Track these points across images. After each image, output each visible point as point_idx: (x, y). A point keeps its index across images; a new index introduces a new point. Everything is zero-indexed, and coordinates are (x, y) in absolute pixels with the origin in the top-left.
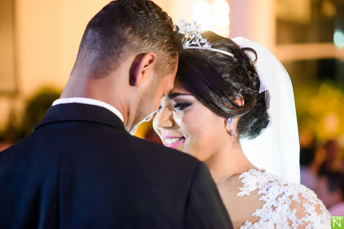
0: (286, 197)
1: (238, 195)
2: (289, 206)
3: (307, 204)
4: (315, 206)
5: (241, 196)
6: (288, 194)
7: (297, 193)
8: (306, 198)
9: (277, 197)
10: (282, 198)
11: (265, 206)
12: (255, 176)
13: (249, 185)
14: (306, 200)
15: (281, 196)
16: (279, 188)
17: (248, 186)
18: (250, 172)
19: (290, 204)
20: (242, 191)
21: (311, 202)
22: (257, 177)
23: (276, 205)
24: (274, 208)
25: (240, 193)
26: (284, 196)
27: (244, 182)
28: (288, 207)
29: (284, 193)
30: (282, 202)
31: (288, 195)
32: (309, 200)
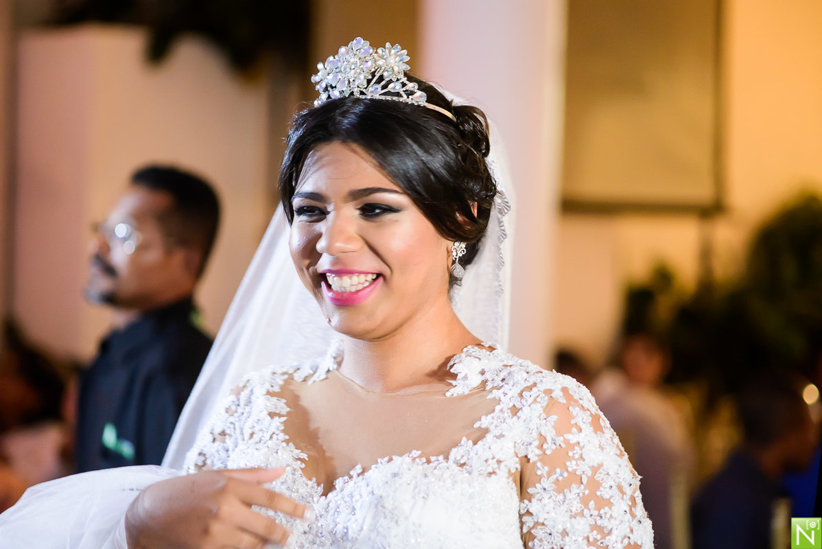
0: (539, 391)
1: (448, 394)
2: (542, 407)
3: (577, 409)
4: (591, 415)
5: (455, 395)
6: (542, 387)
7: (560, 387)
8: (576, 397)
9: (522, 392)
10: (531, 393)
11: (498, 408)
12: (476, 358)
13: (466, 375)
14: (576, 401)
15: (530, 388)
16: (525, 375)
17: (465, 378)
18: (467, 351)
19: (545, 404)
20: (456, 386)
21: (586, 406)
22: (480, 359)
23: (518, 405)
24: (515, 411)
25: (452, 391)
26: (534, 389)
27: (455, 372)
28: (542, 409)
29: (535, 385)
30: (530, 400)
31: (542, 389)
32: (581, 402)
